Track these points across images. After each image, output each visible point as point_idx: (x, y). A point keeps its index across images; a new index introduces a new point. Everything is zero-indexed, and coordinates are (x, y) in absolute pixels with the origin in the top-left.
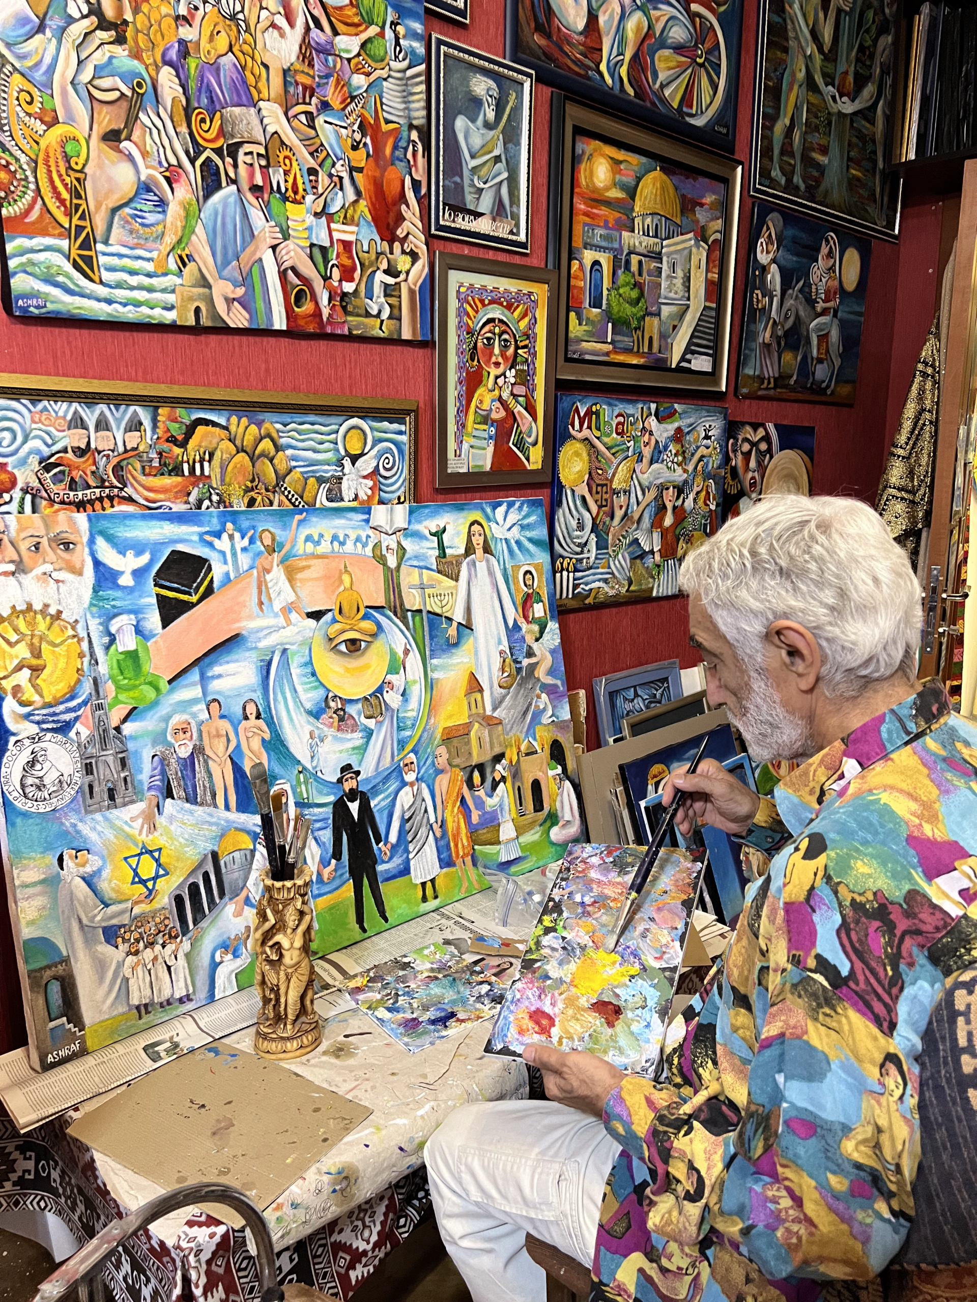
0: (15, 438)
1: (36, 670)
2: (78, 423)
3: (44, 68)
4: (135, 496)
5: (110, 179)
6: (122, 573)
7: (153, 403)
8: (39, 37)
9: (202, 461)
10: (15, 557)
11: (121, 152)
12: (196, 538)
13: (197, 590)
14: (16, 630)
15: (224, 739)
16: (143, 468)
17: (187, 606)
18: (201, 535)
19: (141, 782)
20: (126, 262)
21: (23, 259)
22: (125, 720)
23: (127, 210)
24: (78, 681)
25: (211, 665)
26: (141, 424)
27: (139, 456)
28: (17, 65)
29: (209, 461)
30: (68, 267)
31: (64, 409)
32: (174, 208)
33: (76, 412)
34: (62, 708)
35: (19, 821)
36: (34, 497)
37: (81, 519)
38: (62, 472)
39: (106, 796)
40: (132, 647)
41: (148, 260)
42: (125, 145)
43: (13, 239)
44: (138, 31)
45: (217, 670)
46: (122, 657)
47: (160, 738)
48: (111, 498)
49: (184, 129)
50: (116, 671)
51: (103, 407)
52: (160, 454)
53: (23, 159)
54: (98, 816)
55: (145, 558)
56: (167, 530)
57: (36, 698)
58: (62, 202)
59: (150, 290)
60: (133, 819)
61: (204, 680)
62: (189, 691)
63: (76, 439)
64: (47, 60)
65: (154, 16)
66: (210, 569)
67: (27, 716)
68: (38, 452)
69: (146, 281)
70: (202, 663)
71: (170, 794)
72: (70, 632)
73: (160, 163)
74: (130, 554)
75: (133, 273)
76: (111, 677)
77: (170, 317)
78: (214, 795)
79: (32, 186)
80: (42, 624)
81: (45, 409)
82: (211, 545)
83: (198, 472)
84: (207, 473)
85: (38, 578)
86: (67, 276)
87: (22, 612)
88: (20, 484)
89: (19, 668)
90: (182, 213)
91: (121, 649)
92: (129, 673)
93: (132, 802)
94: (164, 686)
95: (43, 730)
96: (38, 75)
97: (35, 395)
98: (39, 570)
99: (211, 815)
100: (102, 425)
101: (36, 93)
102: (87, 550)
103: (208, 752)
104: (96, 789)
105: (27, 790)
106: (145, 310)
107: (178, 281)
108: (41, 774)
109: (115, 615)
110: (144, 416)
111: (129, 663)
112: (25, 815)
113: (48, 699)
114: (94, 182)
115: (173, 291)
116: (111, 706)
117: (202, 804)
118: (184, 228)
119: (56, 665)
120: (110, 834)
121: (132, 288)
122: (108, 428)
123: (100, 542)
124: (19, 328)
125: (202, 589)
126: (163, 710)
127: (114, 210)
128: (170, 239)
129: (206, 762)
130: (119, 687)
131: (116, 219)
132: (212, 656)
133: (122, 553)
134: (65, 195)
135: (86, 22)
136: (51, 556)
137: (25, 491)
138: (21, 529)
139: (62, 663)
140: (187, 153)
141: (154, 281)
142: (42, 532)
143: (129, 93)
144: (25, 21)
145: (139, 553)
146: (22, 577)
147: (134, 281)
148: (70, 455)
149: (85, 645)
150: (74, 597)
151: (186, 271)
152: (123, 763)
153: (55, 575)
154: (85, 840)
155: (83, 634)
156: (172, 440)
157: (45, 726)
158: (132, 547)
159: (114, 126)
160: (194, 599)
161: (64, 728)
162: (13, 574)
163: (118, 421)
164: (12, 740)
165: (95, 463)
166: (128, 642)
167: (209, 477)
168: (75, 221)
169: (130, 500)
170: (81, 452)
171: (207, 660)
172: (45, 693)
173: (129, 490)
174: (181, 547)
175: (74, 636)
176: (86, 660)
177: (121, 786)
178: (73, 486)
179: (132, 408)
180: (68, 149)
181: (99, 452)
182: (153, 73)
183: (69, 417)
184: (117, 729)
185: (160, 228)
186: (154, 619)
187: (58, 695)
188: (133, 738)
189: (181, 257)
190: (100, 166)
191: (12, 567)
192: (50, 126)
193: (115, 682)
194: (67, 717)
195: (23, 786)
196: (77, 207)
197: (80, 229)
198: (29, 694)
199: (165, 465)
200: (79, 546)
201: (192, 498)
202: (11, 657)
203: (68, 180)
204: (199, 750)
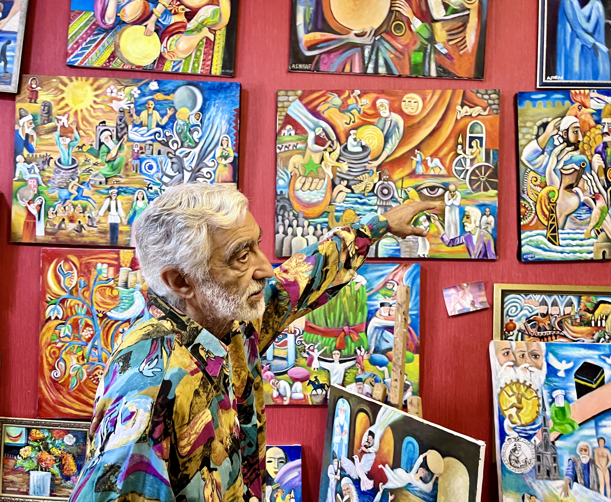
0: (517, 309)
1: (519, 409)
2: (544, 303)
3: (543, 167)
4: (567, 335)
5: (567, 204)
6: (559, 370)
7: (579, 294)
8: (542, 156)
9: (601, 320)
10: (514, 359)
11: (573, 192)
12: (597, 357)
13: (596, 382)
14: (512, 390)
15: (606, 459)
16: (572, 322)
17: (591, 390)
18: (599, 356)
19: (562, 471)
20: (572, 236)
21: (528, 240)
22: (557, 439)
23: (574, 215)
24: (537, 417)
25: (601, 420)
26: (572, 303)
27: (570, 318)
28: (532, 168)
29: (606, 320)
30: (546, 241)
31: (538, 298)
32: (596, 211)
33: (543, 299)
34: (528, 428)
35: (507, 474)
36: (522, 333)
37: (543, 345)
38: (535, 324)
39: (545, 473)
40: (562, 405)
41: (581, 233)
42: (575, 189)
43: (524, 232)
44: (584, 143)
45: (604, 423)
46: (557, 409)
47: (573, 451)
48: (556, 335)
49: (603, 178)
50: (554, 415)
51: (555, 297)
52: (581, 317)
53: (531, 202)
54: (541, 482)
55: (571, 365)
56: (583, 352)
57: (518, 421)
58: (545, 216)
59: (581, 246)
60: (558, 488)
61: (597, 427)
62: (589, 431)
63: (543, 310)
64: (544, 164)
65: (592, 136)
66: (603, 372)
67: (514, 429)
68: (526, 315)
69: (580, 242)
70: (597, 419)
71: (576, 480)
72: (535, 395)
73: (591, 193)
74: (564, 362)
75: (574, 240)
76: (552, 418)
77: (590, 256)
78: (599, 486)
79: (534, 212)
80: (523, 389)
81: (531, 298)
82: (604, 361)
83: (599, 325)
84: (603, 325)
85: (522, 369)
86: (545, 244)
87: (515, 383)
88: (517, 328)
89: (512, 407)
90: (600, 212)
91: (557, 405)
92: (560, 417)
93: (558, 479)
94: (577, 427)
95: (520, 436)
96: (540, 170)
97: (527, 293)
98: (523, 366)
99: (596, 496)
100: (554, 304)
101: (538, 177)
102: (544, 359)
103: (597, 463)
104: (542, 469)
105: (512, 461)
106: (578, 255)
107: (595, 241)
108: (518, 456)
109: (555, 389)
110: (575, 300)
111: (560, 413)
112: (510, 472)
113: (523, 423)
114: (560, 206)
115: (593, 245)
116: (551, 431)
117: (592, 489)
118: (600, 218)
119: (527, 408)
120: (546, 492)
121: (573, 246)
122: (557, 305)
123: (551, 356)
124: (523, 266)
125: (598, 382)
126: (575, 438)
127: (568, 216)
128: (592, 224)
129: (595, 468)
130: (555, 423)
131: (568, 219)
132: (602, 416)
133: (560, 361)
134: (547, 213)
135: (562, 146)
136: (529, 360)
137: (519, 331)
138: (517, 347)
139: (530, 408)
140: (604, 187)
141: (584, 242)
142: (525, 349)
143: (578, 168)
144: (537, 151)
145: (568, 362)
146: (515, 368)
147: (574, 243)
148: (539, 317)
149: (541, 401)
150: (537, 379)
151: (599, 236)
152: (555, 460)
153: (530, 369)
154: (535, 491)
155: (540, 396)
156: (588, 310)
157: (521, 434)
158: (565, 359)
159: (571, 183)
160: (594, 386)
161: (529, 437)
162: (512, 366)
163: (562, 302)
164: (507, 438)
165: (550, 320)
166: (560, 403)
167: (605, 327)
168: (550, 222)
169: (565, 336)
170: (543, 315)
171: (599, 417)
172: (522, 420)
173: (564, 332)
174: (589, 361)
175: (536, 397)
176: (541, 408)
177: (553, 470)
178: (539, 329)
179: (569, 297)
180: (550, 195)
181: (552, 315)
182: (590, 158)
183: (540, 301)
184: (553, 443)
185: (588, 220)
186: (573, 394)
187: (528, 422)
188: (561, 449)
189: (597, 231)
190: (563, 199)
191: (512, 364)
192: (543, 188)
193: (553, 421)
194: (531, 432)
195: (510, 459)
196: (552, 216)
197: (552, 225)
198: (515, 419)
199: (583, 321)
200: (541, 357)
201: (595, 337)
202: (509, 402)
203: (549, 207)
204: (592, 461)
